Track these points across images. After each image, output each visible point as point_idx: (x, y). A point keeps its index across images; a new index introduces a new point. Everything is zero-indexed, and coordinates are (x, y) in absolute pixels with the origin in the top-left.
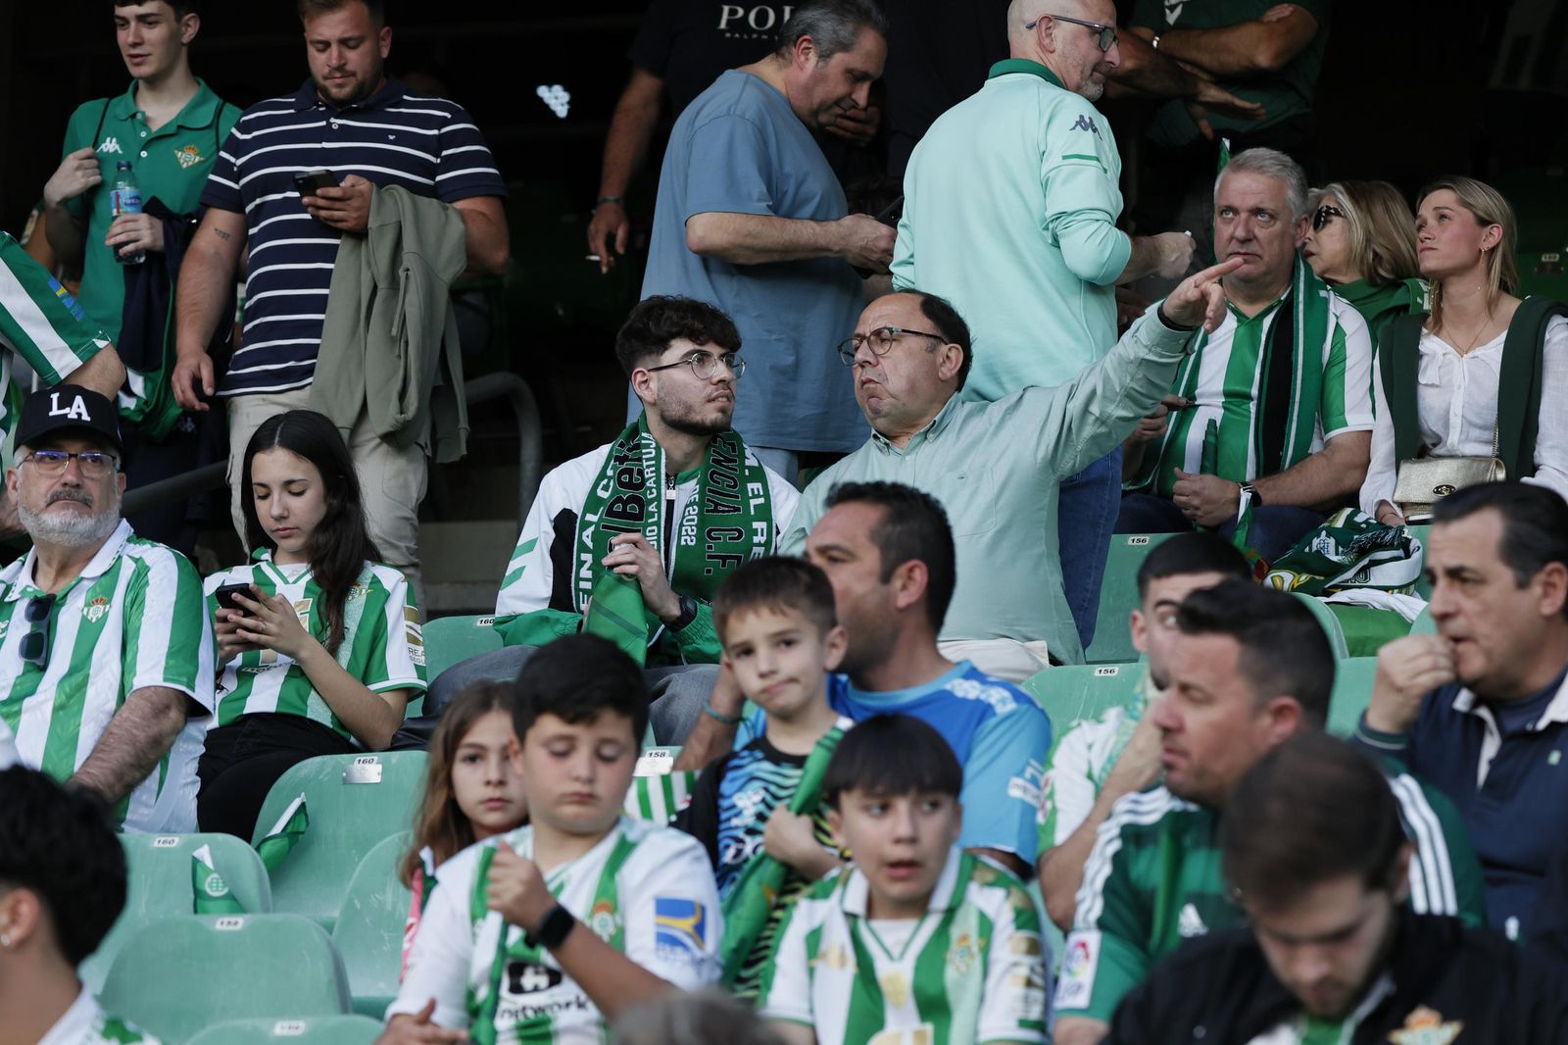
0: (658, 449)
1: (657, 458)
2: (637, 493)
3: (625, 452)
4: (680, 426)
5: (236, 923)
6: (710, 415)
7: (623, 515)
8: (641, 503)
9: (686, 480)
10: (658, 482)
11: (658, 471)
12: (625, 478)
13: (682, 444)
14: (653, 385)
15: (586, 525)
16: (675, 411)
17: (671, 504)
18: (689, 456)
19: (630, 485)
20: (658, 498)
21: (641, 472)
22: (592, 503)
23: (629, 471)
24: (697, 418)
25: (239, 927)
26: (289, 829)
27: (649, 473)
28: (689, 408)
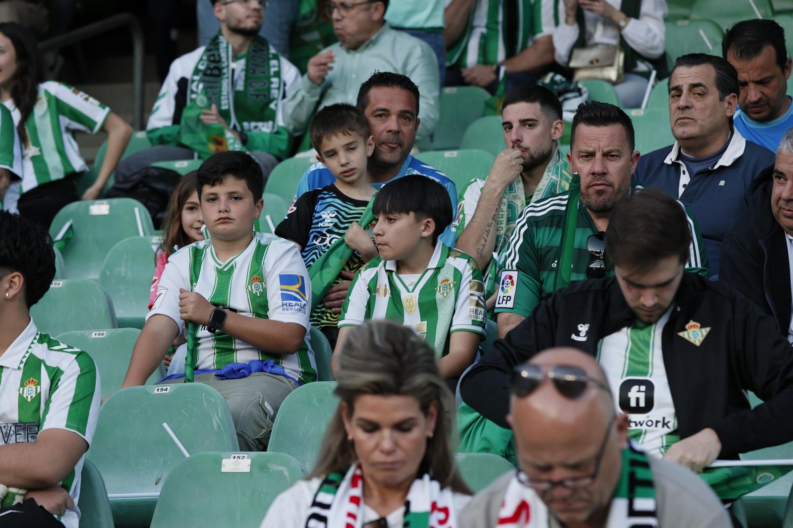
0: (228, 44)
1: (227, 48)
2: (218, 65)
3: (212, 47)
4: (236, 30)
5: (59, 284)
6: (249, 24)
7: (212, 75)
8: (220, 69)
9: (240, 58)
10: (228, 58)
11: (227, 54)
12: (212, 58)
13: (238, 40)
14: (224, 12)
15: (193, 81)
16: (233, 23)
17: (233, 70)
18: (242, 46)
19: (214, 61)
20: (228, 66)
21: (219, 55)
22: (196, 71)
23: (213, 55)
24: (243, 26)
25: (60, 285)
26: (65, 237)
27: (223, 55)
28: (239, 21)
